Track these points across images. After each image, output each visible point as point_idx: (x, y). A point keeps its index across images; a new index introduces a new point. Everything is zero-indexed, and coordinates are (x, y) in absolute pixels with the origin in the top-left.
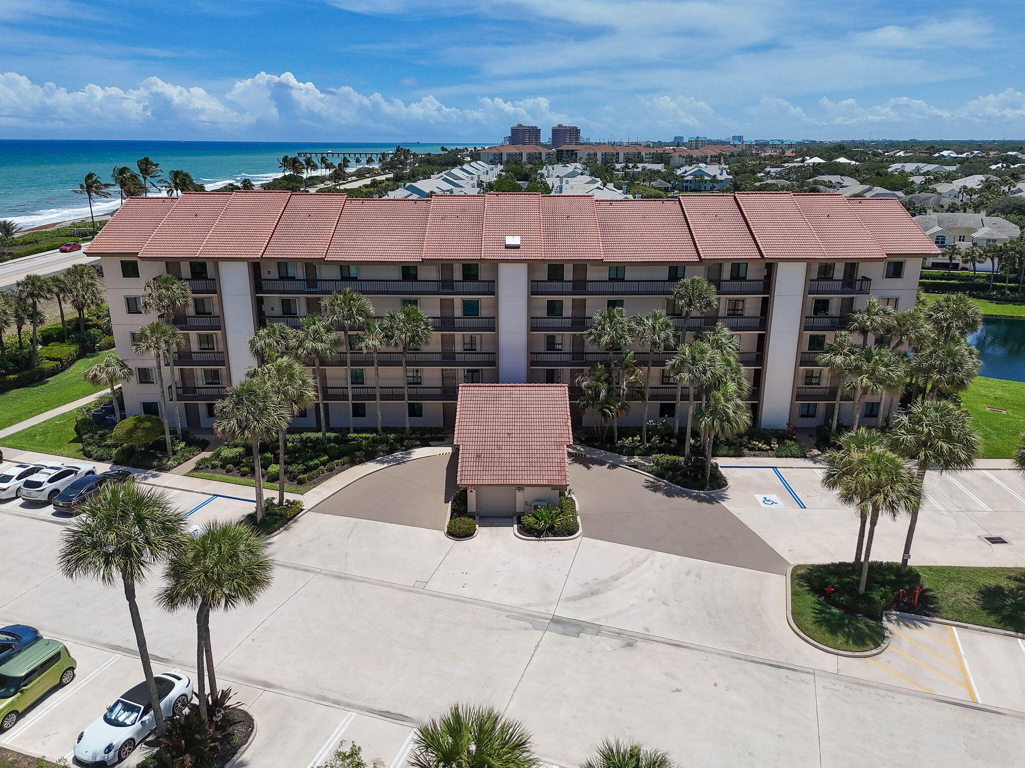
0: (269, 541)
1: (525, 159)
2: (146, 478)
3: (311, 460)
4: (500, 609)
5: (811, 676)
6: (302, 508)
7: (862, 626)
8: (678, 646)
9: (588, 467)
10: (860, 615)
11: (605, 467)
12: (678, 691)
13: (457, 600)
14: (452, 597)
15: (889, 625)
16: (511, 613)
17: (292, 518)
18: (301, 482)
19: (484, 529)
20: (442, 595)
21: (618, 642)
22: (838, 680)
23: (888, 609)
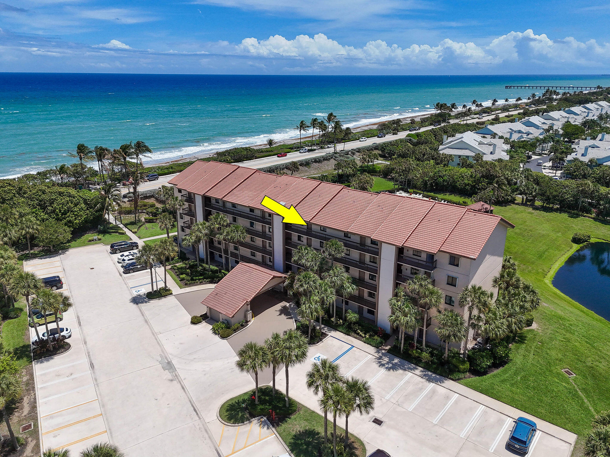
2: (157, 267)
3: (196, 276)
4: (163, 351)
5: (198, 418)
6: (171, 294)
7: (240, 414)
8: (183, 388)
9: (280, 314)
10: (248, 411)
11: (286, 317)
12: (156, 400)
13: (158, 343)
14: (159, 342)
15: (255, 421)
16: (163, 354)
17: (165, 296)
18: (186, 284)
19: (205, 323)
20: (158, 339)
21: (171, 378)
22: (203, 425)
23: (265, 416)
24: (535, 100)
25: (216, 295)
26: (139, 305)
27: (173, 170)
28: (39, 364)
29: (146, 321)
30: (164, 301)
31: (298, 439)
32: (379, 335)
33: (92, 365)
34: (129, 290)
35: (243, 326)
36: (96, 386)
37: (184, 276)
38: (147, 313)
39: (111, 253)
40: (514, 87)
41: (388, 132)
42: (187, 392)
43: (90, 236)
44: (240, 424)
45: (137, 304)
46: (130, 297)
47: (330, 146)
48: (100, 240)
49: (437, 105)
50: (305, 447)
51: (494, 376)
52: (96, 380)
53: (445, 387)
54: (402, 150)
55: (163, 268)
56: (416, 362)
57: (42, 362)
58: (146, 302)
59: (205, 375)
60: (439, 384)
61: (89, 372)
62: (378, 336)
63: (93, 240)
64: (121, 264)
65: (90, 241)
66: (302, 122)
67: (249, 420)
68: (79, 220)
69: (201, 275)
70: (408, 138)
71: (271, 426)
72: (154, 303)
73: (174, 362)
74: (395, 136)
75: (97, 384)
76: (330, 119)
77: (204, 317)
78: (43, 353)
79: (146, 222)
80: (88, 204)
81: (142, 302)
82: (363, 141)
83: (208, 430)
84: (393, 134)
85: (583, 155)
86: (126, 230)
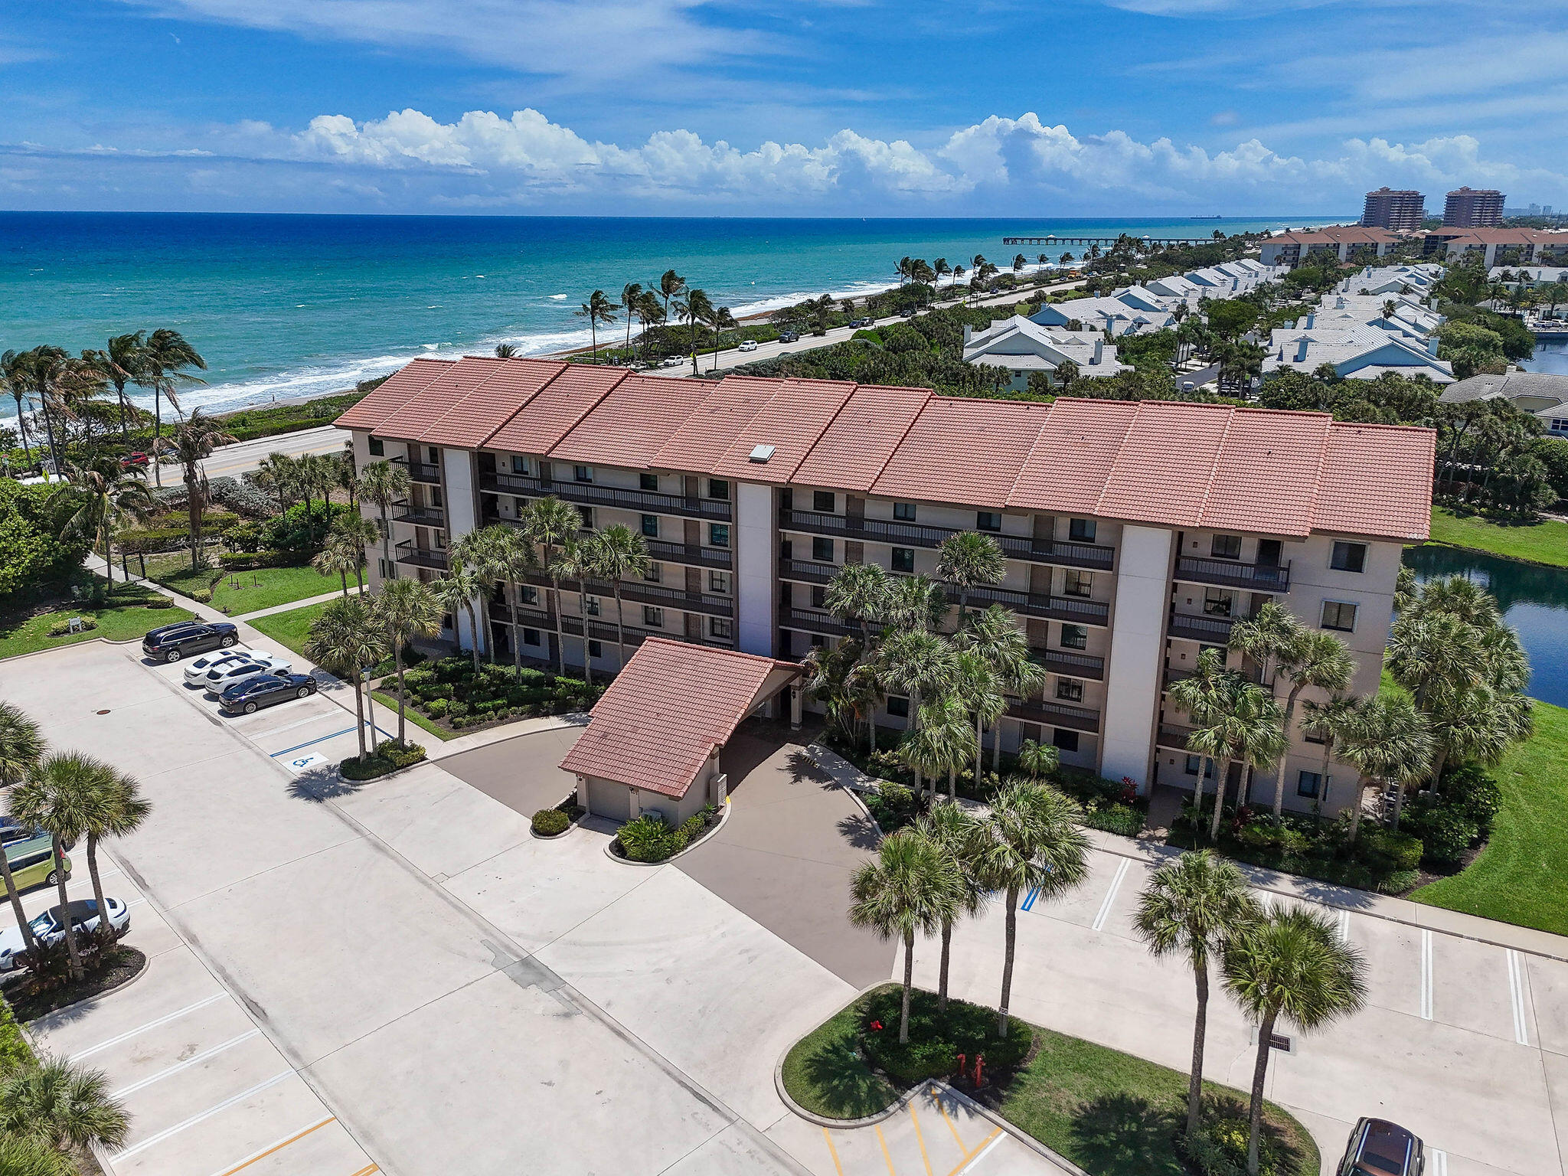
0: (360, 787)
1: (1343, 254)
2: (328, 689)
3: (483, 701)
4: (485, 931)
5: (727, 1124)
6: (423, 759)
7: (864, 1086)
8: (620, 1034)
9: (797, 779)
10: (880, 1071)
11: (820, 785)
12: (550, 1084)
13: (456, 907)
14: (456, 902)
15: (914, 1098)
16: (490, 939)
17: (405, 766)
18: (457, 727)
19: (581, 831)
20: (449, 896)
21: (559, 1007)
22: (754, 1140)
23: (938, 1077)
24: (1100, 262)
25: (604, 737)
26: (328, 801)
27: (249, 429)
28: (46, 1031)
29: (378, 847)
30: (403, 782)
31: (1092, 1132)
32: (1127, 800)
33: (255, 1009)
34: (270, 763)
35: (709, 824)
36: (304, 1073)
37: (441, 703)
38: (368, 823)
39: (147, 662)
40: (1023, 240)
41: (802, 330)
42: (635, 1041)
43: (46, 619)
44: (876, 1117)
45: (319, 799)
46: (285, 783)
47: (671, 362)
48: (90, 627)
49: (904, 263)
50: (1129, 1152)
51: (1484, 868)
52: (296, 1055)
53: (1383, 918)
54: (869, 365)
55: (351, 690)
56: (1267, 861)
57: (55, 1024)
58: (347, 791)
59: (669, 981)
60: (1363, 909)
61: (255, 1031)
62: (1123, 803)
63: (67, 631)
64: (204, 691)
65: (57, 633)
66: (596, 295)
67: (898, 1099)
68: (14, 566)
69: (496, 696)
70: (861, 341)
71: (978, 1107)
72: (374, 791)
73: (544, 956)
74: (819, 338)
75: (306, 1069)
76: (668, 287)
77: (573, 812)
78: (51, 991)
79: (227, 569)
80: (35, 517)
81: (334, 793)
82: (749, 350)
83: (780, 1154)
84: (815, 335)
85: (1296, 359)
86: (167, 593)
